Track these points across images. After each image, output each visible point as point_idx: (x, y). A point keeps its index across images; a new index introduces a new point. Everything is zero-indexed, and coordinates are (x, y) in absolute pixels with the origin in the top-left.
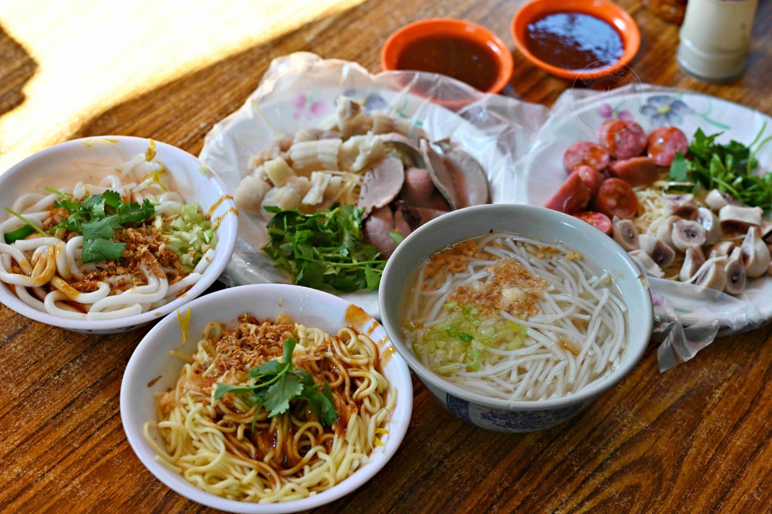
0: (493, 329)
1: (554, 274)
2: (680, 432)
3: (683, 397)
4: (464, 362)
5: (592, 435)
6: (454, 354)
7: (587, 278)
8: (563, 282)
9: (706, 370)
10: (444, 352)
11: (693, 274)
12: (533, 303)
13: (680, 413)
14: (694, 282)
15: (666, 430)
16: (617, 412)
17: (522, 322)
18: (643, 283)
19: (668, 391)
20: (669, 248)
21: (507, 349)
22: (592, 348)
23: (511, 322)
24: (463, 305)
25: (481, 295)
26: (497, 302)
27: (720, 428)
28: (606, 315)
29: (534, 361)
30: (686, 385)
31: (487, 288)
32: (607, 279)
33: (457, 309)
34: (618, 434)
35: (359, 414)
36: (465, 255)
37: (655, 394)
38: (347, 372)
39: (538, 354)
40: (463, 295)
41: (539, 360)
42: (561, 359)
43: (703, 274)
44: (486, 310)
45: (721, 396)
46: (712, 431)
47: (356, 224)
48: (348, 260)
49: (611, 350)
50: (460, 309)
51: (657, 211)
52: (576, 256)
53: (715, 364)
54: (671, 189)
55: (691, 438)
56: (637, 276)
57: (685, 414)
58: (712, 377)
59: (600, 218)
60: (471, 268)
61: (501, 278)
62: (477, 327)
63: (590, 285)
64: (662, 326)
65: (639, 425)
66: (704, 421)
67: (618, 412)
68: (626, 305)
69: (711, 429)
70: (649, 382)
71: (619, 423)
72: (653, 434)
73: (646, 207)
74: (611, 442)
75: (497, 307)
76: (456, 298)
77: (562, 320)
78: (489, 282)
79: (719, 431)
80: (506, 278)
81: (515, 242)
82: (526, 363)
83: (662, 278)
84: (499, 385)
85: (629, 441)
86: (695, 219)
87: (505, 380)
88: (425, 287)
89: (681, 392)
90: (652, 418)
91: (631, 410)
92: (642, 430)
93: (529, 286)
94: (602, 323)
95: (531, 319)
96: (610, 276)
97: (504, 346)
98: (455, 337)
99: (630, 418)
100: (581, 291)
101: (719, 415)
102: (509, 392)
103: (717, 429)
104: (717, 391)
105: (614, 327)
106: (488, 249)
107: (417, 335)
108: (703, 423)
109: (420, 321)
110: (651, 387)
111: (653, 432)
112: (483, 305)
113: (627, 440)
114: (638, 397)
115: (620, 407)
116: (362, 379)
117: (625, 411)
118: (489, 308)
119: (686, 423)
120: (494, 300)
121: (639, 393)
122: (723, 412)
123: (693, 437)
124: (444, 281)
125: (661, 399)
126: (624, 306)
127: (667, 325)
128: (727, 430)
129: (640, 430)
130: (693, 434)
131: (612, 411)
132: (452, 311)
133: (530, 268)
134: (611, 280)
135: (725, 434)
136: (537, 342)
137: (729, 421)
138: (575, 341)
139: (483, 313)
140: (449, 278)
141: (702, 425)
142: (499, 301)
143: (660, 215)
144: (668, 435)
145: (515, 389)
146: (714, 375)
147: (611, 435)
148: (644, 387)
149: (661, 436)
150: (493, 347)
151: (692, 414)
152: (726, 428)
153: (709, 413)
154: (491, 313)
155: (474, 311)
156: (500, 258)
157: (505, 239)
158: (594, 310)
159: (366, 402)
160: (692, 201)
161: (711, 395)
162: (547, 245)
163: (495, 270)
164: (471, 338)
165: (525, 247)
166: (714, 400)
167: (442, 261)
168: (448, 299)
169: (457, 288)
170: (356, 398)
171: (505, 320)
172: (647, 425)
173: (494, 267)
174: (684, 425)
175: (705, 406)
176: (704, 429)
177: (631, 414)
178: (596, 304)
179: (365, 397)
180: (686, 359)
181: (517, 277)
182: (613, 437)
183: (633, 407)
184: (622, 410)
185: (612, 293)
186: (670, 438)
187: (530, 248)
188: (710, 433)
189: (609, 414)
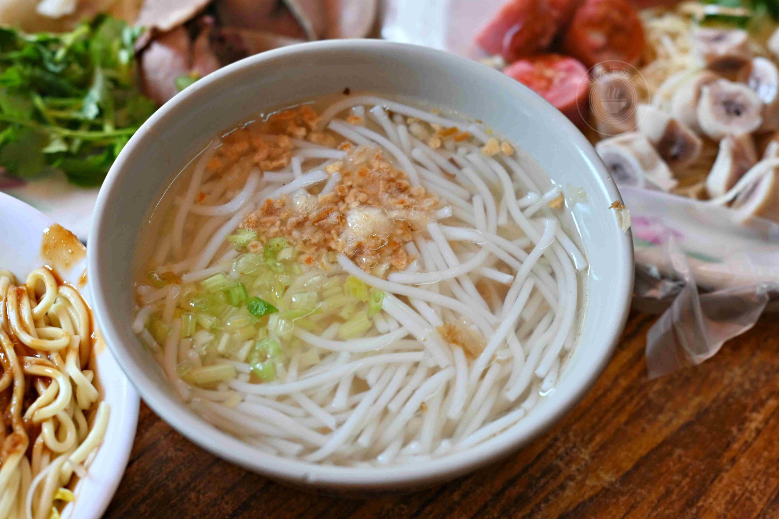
0: (315, 294)
1: (458, 183)
2: (674, 497)
3: (688, 425)
4: (247, 361)
5: (507, 493)
6: (231, 343)
7: (519, 194)
8: (470, 201)
9: (738, 371)
10: (212, 337)
11: (731, 185)
12: (405, 243)
13: (680, 457)
14: (730, 204)
15: (649, 492)
16: (559, 448)
17: (377, 282)
18: (621, 219)
19: (660, 410)
20: (692, 135)
21: (337, 338)
22: (505, 344)
23: (355, 280)
24: (268, 239)
25: (306, 219)
26: (335, 236)
27: (752, 493)
28: (544, 274)
29: (388, 365)
30: (697, 400)
31: (320, 205)
32: (557, 199)
33: (255, 246)
34: (557, 496)
35: (29, 455)
36: (291, 135)
37: (636, 416)
38: (22, 364)
39: (397, 351)
40: (271, 218)
41: (397, 365)
42: (442, 365)
43: (750, 187)
44: (310, 252)
45: (761, 426)
46: (736, 498)
47: (124, 57)
48: (96, 127)
49: (545, 349)
50: (260, 248)
51: (678, 59)
52: (504, 149)
53: (756, 360)
54: (709, 20)
55: (694, 511)
56: (610, 202)
57: (688, 460)
58: (747, 386)
59: (570, 70)
60: (296, 163)
61: (351, 187)
62: (286, 288)
63: (523, 210)
64: (660, 286)
65: (599, 478)
66: (722, 478)
67: (562, 450)
68: (584, 256)
69: (734, 495)
70: (628, 390)
71: (560, 471)
72: (623, 499)
73: (660, 51)
74: (540, 510)
75: (333, 246)
76: (257, 225)
77: (457, 280)
78: (327, 194)
79: (750, 499)
80: (360, 186)
81: (391, 115)
82: (370, 368)
83: (672, 191)
84: (308, 415)
85: (575, 510)
86: (746, 80)
87: (322, 405)
88: (201, 197)
89: (686, 414)
90: (624, 465)
91: (586, 446)
92: (604, 488)
93: (401, 206)
94: (534, 291)
95: (395, 276)
96: (562, 195)
97: (334, 328)
98: (239, 306)
99: (583, 463)
100: (503, 220)
101: (753, 466)
102: (325, 431)
103: (747, 494)
104: (755, 415)
105: (557, 299)
106: (336, 126)
107: (164, 298)
108: (720, 481)
109: (176, 268)
110: (632, 398)
111: (623, 494)
112: (305, 242)
113: (571, 509)
114: (604, 421)
115: (567, 440)
116: (47, 380)
117: (574, 446)
118: (318, 246)
119: (688, 480)
120: (329, 232)
121: (607, 411)
122: (762, 460)
123: (699, 508)
124: (240, 185)
125: (646, 426)
126: (582, 258)
127: (669, 285)
128: (765, 499)
129: (599, 488)
130: (700, 504)
131: (550, 446)
132: (244, 250)
133: (410, 170)
134: (563, 204)
135: (760, 506)
136: (400, 325)
137: (772, 480)
138: (474, 328)
139: (303, 258)
140: (252, 182)
141: (718, 486)
142: (339, 235)
143: (682, 68)
144: (652, 502)
145: (339, 425)
146: (752, 382)
147: (542, 496)
148: (619, 400)
149: (639, 503)
150: (312, 331)
151: (701, 460)
152: (764, 495)
153: (733, 460)
154: (319, 258)
155: (286, 254)
156: (355, 144)
157: (372, 107)
158: (522, 263)
159: (47, 430)
160: (743, 47)
161: (743, 421)
162: (449, 124)
163: (341, 170)
164: (270, 309)
165: (408, 126)
166: (747, 434)
167: (241, 147)
168: (241, 226)
169: (263, 203)
170: (30, 420)
171: (344, 274)
172: (614, 480)
173: (341, 163)
174: (684, 483)
175: (728, 446)
176: (722, 494)
177: (585, 455)
178: (528, 250)
179: (45, 420)
180: (699, 359)
181: (381, 186)
182: (546, 500)
183: (591, 440)
184: (571, 445)
185: (563, 228)
186: (655, 508)
187: (416, 129)
188: (733, 502)
189: (544, 452)
